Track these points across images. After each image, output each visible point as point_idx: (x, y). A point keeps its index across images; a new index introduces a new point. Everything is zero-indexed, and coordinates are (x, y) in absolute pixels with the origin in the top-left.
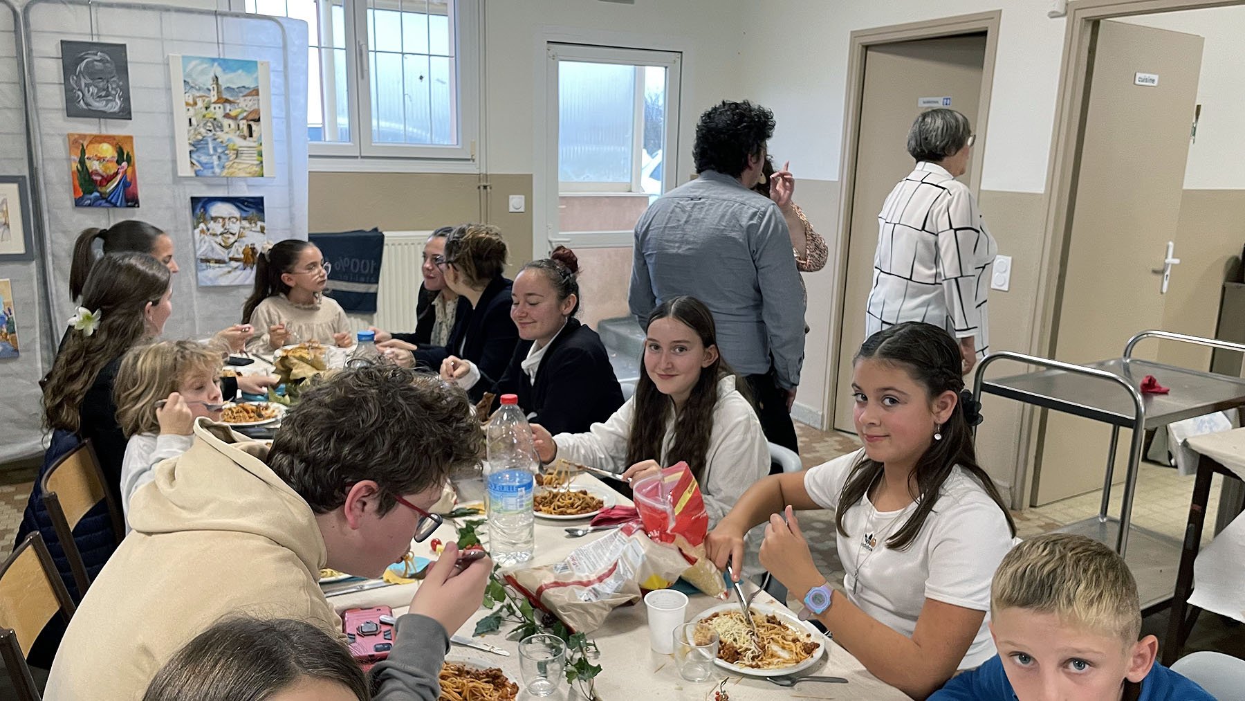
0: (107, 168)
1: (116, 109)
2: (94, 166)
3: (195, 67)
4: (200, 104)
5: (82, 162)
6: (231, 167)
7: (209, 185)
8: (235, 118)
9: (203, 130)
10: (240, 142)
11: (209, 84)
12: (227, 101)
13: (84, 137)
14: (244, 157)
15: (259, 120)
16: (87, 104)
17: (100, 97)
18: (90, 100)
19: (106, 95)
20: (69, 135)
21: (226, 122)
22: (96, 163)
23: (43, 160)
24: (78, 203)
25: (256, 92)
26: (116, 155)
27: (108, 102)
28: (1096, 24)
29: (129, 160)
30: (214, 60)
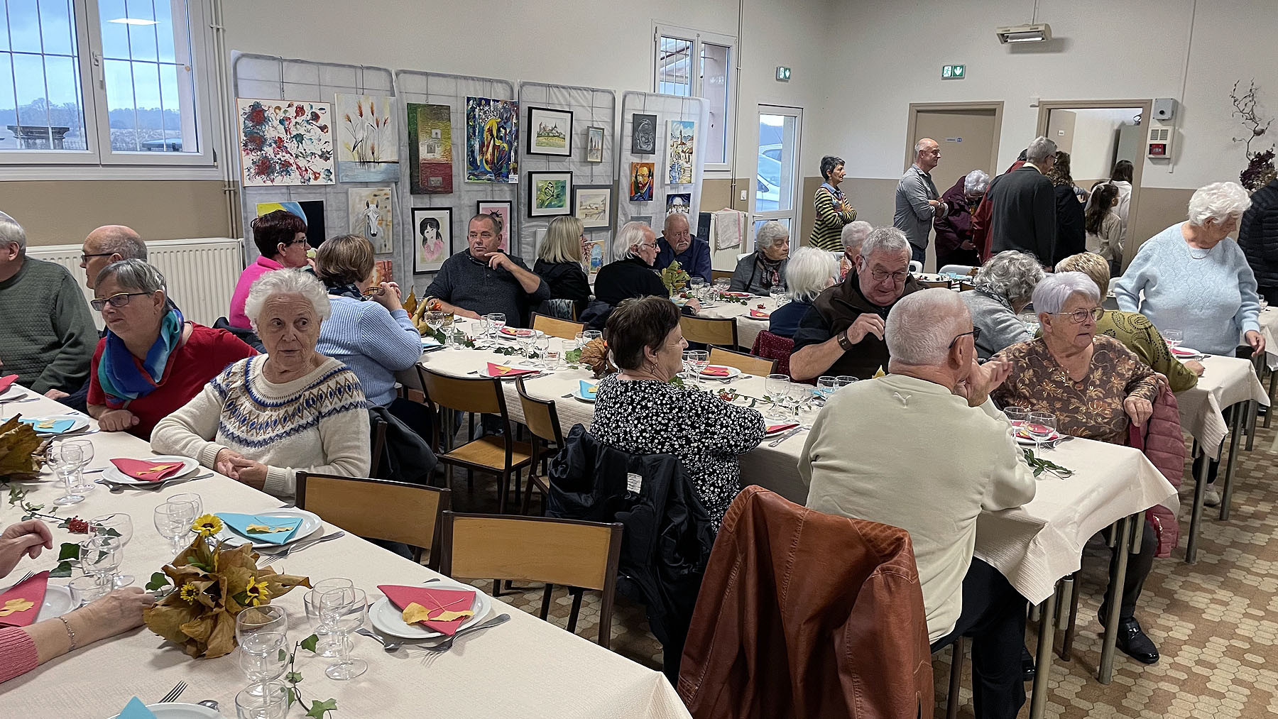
0: (644, 180)
1: (651, 149)
2: (640, 179)
3: (675, 126)
4: (675, 146)
5: (636, 177)
6: (681, 178)
7: (674, 188)
8: (685, 152)
9: (675, 159)
10: (686, 165)
11: (679, 136)
12: (684, 144)
14: (686, 172)
15: (691, 153)
16: (639, 147)
17: (646, 143)
18: (642, 145)
19: (648, 142)
21: (683, 154)
22: (641, 177)
23: (622, 176)
24: (631, 199)
25: (692, 139)
26: (648, 173)
27: (648, 145)
28: (1050, 110)
29: (652, 176)
30: (681, 122)
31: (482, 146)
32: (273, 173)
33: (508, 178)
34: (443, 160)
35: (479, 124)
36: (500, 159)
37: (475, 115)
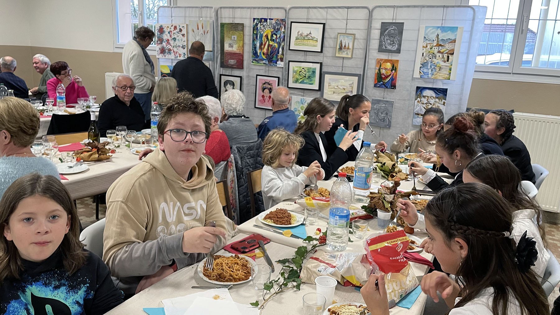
0: (387, 72)
1: (395, 49)
2: (383, 71)
3: (430, 30)
4: (429, 47)
5: (379, 70)
6: (436, 74)
7: (426, 82)
8: (442, 53)
9: (427, 58)
10: (442, 64)
12: (441, 45)
13: (382, 60)
14: (443, 70)
15: (453, 54)
16: (386, 47)
17: (391, 44)
18: (387, 45)
19: (392, 44)
20: (378, 59)
21: (438, 55)
22: (384, 70)
23: (367, 68)
24: (375, 86)
25: (454, 41)
26: (391, 67)
27: (393, 46)
29: (396, 70)
30: (438, 27)
31: (261, 44)
32: (165, 53)
33: (276, 63)
34: (238, 52)
35: (260, 32)
36: (271, 53)
37: (257, 28)
